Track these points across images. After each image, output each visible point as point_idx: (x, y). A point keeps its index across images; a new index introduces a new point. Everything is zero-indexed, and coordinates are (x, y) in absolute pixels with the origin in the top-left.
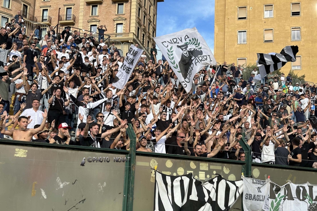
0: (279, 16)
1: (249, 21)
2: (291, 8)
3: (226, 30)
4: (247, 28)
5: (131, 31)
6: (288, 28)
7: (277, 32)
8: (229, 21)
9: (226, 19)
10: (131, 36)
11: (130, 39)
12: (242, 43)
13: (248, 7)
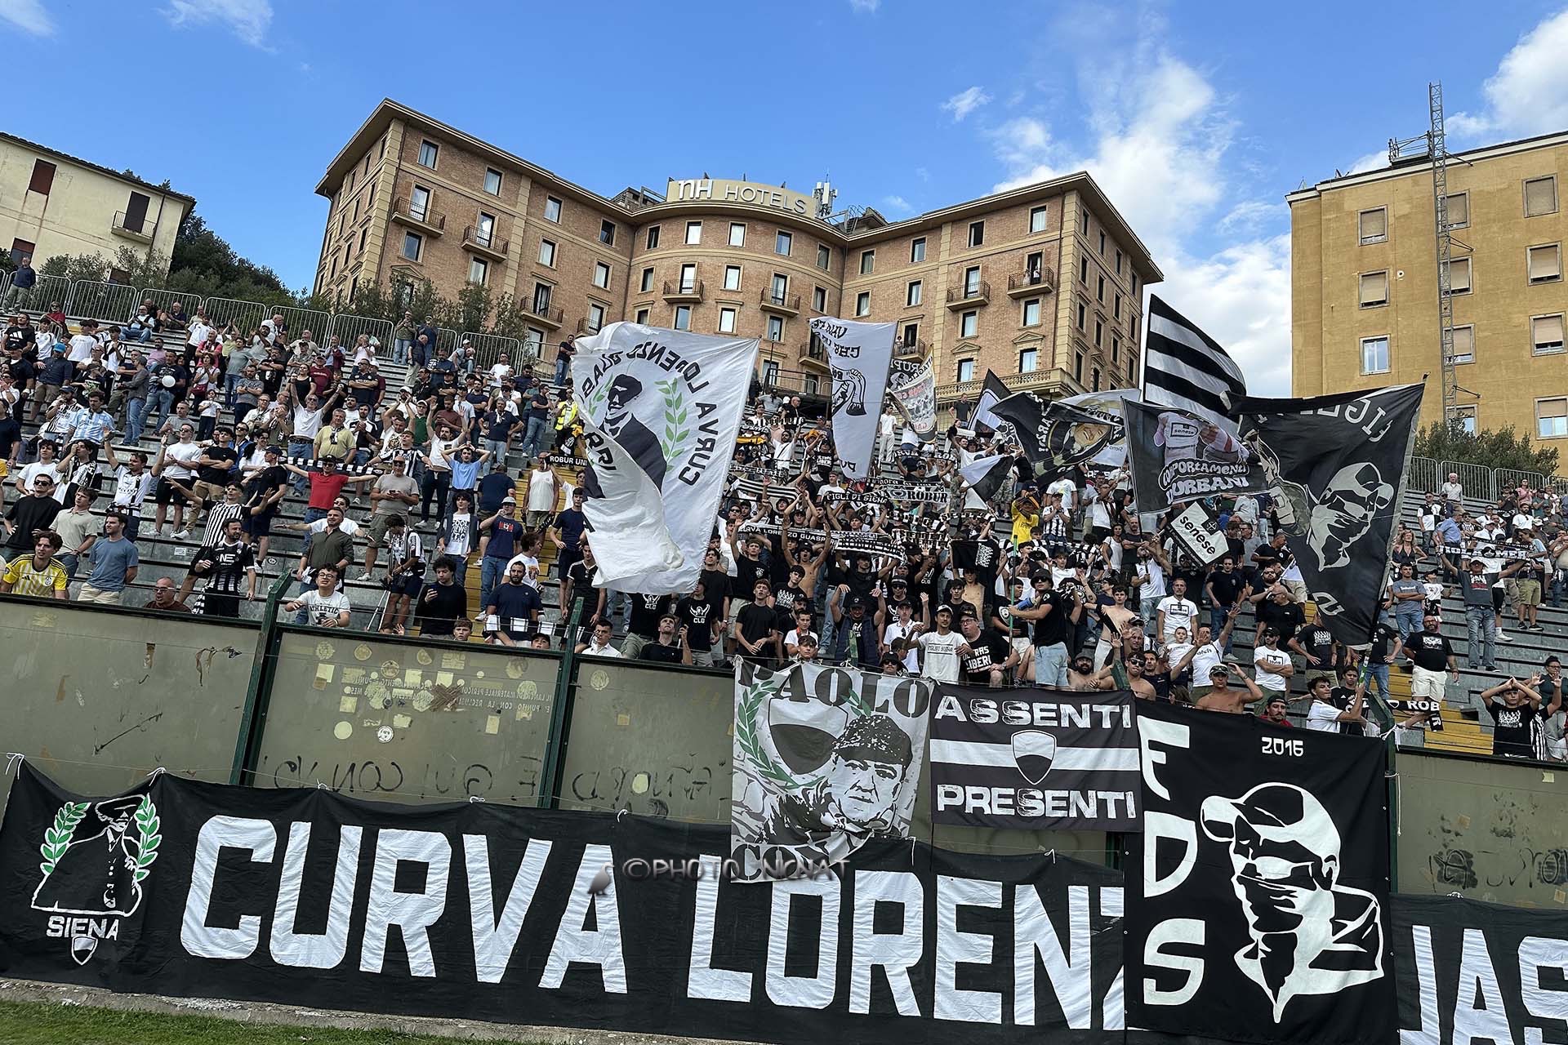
0: (1490, 286)
1: (1396, 311)
2: (1529, 262)
3: (1326, 338)
4: (1388, 328)
5: (1057, 366)
6: (1520, 319)
7: (1486, 334)
8: (1335, 314)
9: (1324, 310)
10: (1056, 377)
11: (1053, 384)
12: (1376, 371)
13: (1391, 271)
